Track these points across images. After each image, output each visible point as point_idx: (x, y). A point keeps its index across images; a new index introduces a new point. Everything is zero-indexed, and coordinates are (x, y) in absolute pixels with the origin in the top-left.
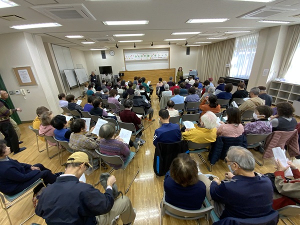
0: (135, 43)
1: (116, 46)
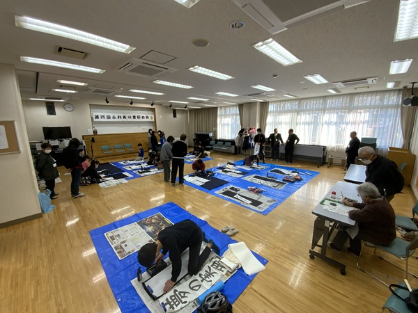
0: (132, 99)
1: (106, 100)
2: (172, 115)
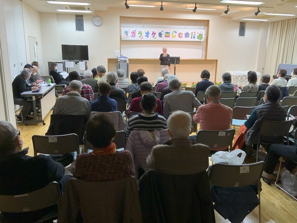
2: (237, 32)
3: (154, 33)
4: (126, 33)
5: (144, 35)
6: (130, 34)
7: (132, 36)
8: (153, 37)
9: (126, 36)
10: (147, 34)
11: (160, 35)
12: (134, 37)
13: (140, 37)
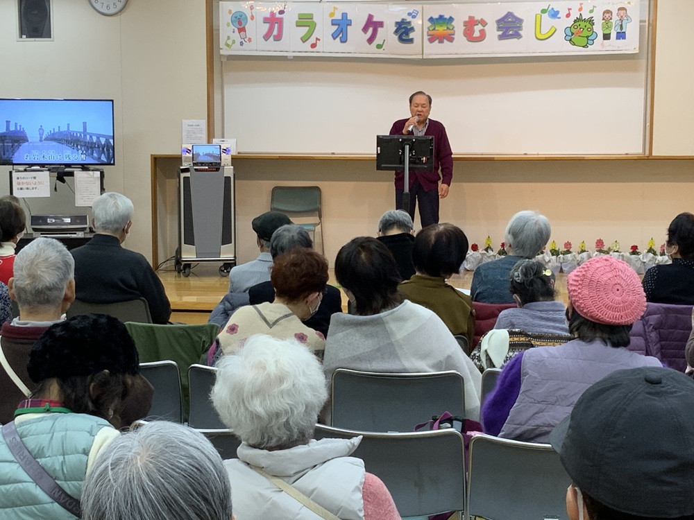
3: (372, 25)
4: (240, 23)
5: (324, 30)
6: (257, 29)
7: (266, 37)
8: (370, 40)
9: (236, 36)
10: (341, 28)
11: (403, 31)
12: (278, 38)
13: (304, 40)
